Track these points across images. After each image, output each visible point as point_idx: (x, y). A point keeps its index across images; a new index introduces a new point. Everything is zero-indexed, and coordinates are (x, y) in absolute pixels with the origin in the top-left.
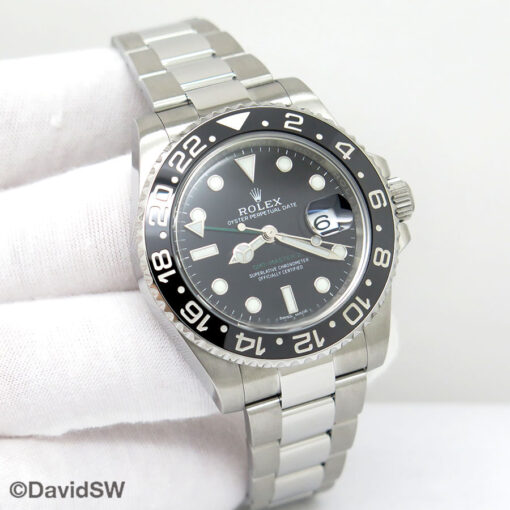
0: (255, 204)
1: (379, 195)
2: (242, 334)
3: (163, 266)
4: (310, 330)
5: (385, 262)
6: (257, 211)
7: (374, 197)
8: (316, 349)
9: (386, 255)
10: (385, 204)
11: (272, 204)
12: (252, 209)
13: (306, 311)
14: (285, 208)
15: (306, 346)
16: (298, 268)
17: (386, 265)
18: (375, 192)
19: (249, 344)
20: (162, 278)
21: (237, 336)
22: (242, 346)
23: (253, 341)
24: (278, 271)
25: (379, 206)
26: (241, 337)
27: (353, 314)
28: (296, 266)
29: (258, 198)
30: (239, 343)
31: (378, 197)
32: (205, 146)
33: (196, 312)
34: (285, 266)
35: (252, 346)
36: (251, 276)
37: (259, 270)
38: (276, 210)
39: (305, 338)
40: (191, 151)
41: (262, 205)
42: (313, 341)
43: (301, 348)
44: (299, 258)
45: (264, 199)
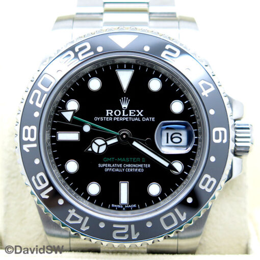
0: (121, 109)
1: (223, 132)
2: (74, 210)
3: (29, 138)
4: (129, 223)
5: (209, 187)
6: (121, 116)
7: (217, 133)
8: (130, 240)
9: (212, 182)
10: (225, 141)
11: (135, 113)
12: (117, 113)
13: (135, 206)
14: (144, 119)
15: (123, 235)
16: (139, 170)
17: (209, 190)
18: (219, 129)
19: (77, 219)
20: (26, 148)
21: (70, 211)
22: (71, 219)
23: (81, 218)
24: (123, 167)
25: (219, 141)
26: (72, 212)
27: (169, 221)
28: (138, 168)
29: (125, 105)
30: (70, 216)
31: (220, 134)
32: (92, 53)
33: (44, 182)
34: (129, 165)
35: (79, 222)
36: (100, 165)
37: (107, 163)
38: (136, 119)
39: (123, 229)
40: (80, 55)
41: (127, 112)
42: (129, 232)
43: (118, 235)
44: (143, 163)
45: (130, 107)
